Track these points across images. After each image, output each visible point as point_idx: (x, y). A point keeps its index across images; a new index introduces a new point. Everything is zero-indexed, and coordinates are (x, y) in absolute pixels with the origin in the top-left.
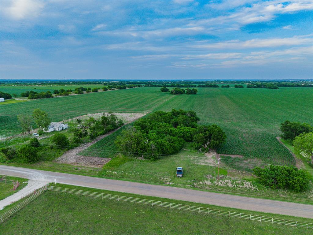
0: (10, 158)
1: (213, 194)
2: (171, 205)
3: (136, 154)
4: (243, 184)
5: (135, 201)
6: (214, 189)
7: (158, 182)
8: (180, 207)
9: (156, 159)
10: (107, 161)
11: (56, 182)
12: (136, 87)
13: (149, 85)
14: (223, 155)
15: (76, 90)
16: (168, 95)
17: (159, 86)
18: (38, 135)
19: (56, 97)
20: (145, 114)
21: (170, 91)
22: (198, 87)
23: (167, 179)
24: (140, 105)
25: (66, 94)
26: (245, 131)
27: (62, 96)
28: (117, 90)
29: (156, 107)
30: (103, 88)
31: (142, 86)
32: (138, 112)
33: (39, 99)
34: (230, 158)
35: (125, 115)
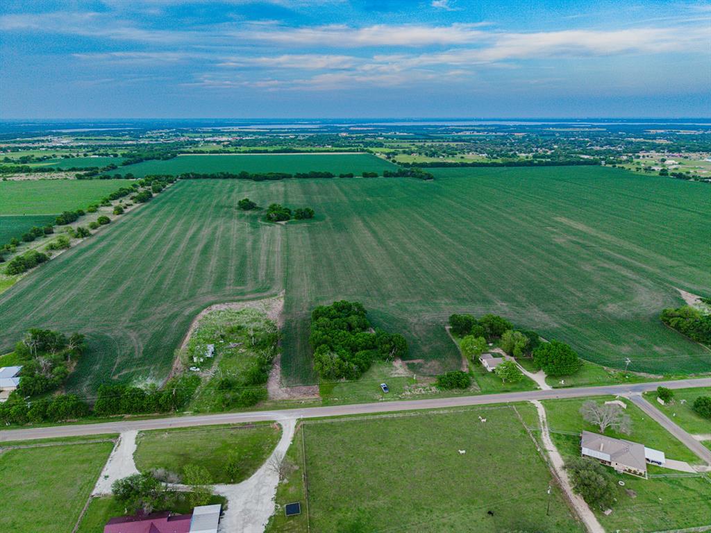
0: (228, 405)
1: (415, 402)
2: (395, 415)
3: (339, 377)
4: (431, 390)
6: (414, 397)
7: (374, 400)
8: (401, 415)
9: (357, 378)
10: (316, 388)
11: (302, 417)
12: (167, 186)
13: (191, 176)
14: (407, 362)
15: (60, 224)
16: (263, 223)
17: (213, 177)
18: (198, 369)
19: (52, 258)
20: (282, 300)
21: (258, 208)
22: (295, 177)
23: (378, 396)
24: (249, 272)
25: (64, 245)
26: (415, 320)
27: (61, 252)
28: (138, 205)
29: (278, 273)
30: (103, 203)
31: (175, 180)
32: (265, 294)
33: (30, 271)
34: (414, 364)
35: (256, 306)
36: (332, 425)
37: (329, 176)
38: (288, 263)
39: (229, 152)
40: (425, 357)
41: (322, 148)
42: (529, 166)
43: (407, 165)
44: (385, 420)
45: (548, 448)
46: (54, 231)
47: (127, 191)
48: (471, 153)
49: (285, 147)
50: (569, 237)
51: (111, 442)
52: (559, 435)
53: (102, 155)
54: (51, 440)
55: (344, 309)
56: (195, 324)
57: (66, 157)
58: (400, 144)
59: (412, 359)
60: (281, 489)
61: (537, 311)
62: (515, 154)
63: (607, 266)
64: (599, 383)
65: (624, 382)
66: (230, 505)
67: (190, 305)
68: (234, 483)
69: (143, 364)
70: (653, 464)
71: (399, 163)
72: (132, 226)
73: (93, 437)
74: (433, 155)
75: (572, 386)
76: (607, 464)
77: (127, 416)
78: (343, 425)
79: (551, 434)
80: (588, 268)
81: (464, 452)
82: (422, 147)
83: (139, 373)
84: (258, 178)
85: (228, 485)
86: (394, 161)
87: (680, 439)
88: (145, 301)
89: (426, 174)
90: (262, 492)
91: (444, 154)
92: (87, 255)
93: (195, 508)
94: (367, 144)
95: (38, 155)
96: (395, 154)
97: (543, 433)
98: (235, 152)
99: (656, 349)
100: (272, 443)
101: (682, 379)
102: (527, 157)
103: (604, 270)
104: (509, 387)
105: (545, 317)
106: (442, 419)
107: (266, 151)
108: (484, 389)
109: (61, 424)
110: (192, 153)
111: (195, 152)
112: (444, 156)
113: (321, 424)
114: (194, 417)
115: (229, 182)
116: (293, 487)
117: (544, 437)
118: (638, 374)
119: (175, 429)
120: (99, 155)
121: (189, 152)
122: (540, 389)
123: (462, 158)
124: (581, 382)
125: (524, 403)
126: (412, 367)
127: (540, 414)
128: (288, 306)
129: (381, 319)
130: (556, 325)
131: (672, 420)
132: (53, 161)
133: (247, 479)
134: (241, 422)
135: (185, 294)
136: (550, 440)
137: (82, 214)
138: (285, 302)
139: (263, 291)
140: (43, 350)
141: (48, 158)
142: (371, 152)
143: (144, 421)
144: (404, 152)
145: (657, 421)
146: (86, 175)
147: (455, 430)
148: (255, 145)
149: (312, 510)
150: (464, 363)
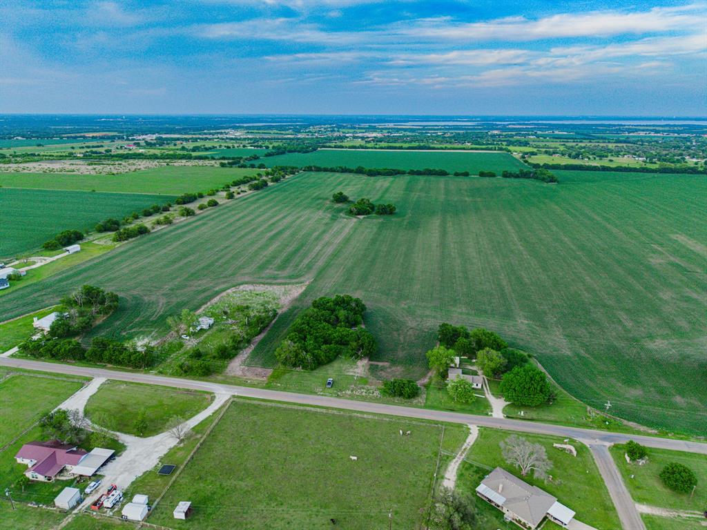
0: (186, 372)
1: (350, 401)
2: (319, 410)
3: (295, 365)
4: (373, 393)
5: (296, 407)
6: (352, 397)
7: (313, 392)
8: (324, 411)
9: (312, 369)
10: (270, 371)
11: (236, 394)
12: (287, 177)
13: (313, 168)
14: (373, 363)
15: (178, 203)
16: (344, 216)
17: (332, 170)
18: (188, 338)
19: (153, 231)
20: (304, 288)
21: (349, 202)
22: (409, 173)
23: (319, 390)
24: (297, 259)
25: (168, 222)
26: (414, 324)
27: (163, 227)
28: (251, 192)
29: (320, 264)
30: (224, 188)
31: (298, 172)
32: (293, 281)
33: (130, 240)
34: (378, 365)
35: (277, 290)
36: (257, 407)
37: (443, 173)
38: (335, 255)
39: (366, 148)
40: (394, 362)
41: (460, 146)
42: (691, 173)
43: (536, 166)
44: (307, 412)
45: (446, 476)
46: (170, 209)
47: (249, 179)
48: (625, 156)
49: (422, 144)
50: (672, 259)
51: (83, 382)
52: (471, 466)
53: (257, 146)
54: (46, 373)
55: (343, 302)
56: (216, 299)
57: (229, 147)
58: (547, 144)
59: (378, 361)
60: (172, 451)
61: (558, 333)
62: (684, 159)
63: (695, 296)
64: (568, 423)
65: (599, 428)
66: (125, 454)
67: (224, 283)
68: (141, 437)
69: (152, 326)
70: (556, 521)
71: (529, 164)
72: (233, 210)
73: (73, 377)
74: (576, 157)
75: (532, 420)
76: (500, 508)
77: (109, 366)
78: (266, 409)
79: (464, 462)
80: (666, 295)
81: (355, 458)
82: (572, 147)
83: (143, 333)
84: (372, 173)
85: (137, 437)
86: (526, 162)
87: (617, 504)
88: (193, 274)
89: (549, 177)
90: (156, 449)
91: (591, 157)
92: (180, 231)
93: (95, 448)
94: (510, 143)
95: (208, 144)
96: (533, 154)
97: (454, 460)
98: (372, 148)
99: (678, 399)
100: (197, 410)
101: (681, 439)
102: (696, 163)
103: (688, 300)
104: (459, 407)
105: (564, 342)
106: (361, 423)
107: (401, 148)
108: (429, 403)
109: (62, 362)
110: (332, 147)
111: (335, 147)
112: (589, 159)
113: (248, 404)
114: (155, 377)
115: (345, 175)
116: (183, 452)
117: (452, 464)
118: (625, 422)
119: (132, 383)
120: (255, 147)
121: (330, 147)
122: (491, 415)
123: (611, 161)
124: (546, 418)
125: (460, 426)
126: (373, 369)
127: (467, 441)
128: (304, 294)
129: (381, 319)
130: (569, 353)
131: (625, 482)
132: (217, 151)
133: (153, 436)
134: (186, 388)
135: (229, 272)
136: (456, 468)
137: (201, 196)
138: (305, 290)
139: (294, 278)
140: (89, 303)
141: (214, 147)
142: (509, 151)
143: (117, 372)
144: (546, 152)
145: (604, 478)
146: (229, 163)
147: (365, 436)
148: (395, 142)
149: (182, 475)
150: (429, 374)
